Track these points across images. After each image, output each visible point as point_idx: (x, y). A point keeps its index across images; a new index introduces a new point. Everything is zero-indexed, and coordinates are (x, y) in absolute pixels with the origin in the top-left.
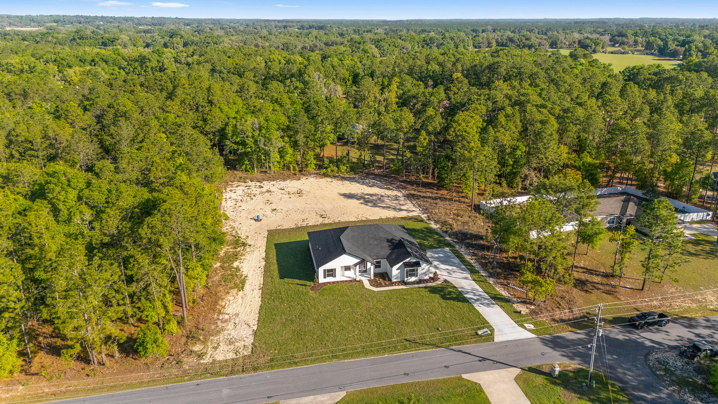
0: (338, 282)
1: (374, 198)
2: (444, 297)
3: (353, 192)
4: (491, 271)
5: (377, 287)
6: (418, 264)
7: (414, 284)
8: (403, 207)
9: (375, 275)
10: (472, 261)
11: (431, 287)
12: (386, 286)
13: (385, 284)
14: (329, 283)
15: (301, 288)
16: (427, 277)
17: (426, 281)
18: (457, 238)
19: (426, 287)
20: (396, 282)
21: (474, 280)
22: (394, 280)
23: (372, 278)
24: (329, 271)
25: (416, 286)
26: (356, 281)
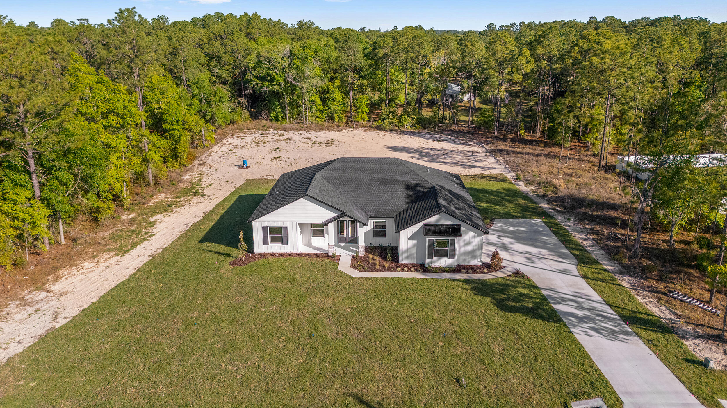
0: (290, 255)
2: (501, 305)
4: (626, 261)
5: (363, 269)
6: (455, 231)
7: (445, 272)
9: (369, 249)
10: (586, 243)
11: (480, 281)
12: (383, 269)
13: (383, 266)
14: (273, 255)
15: (215, 259)
16: (476, 262)
17: (474, 269)
18: (561, 206)
19: (467, 281)
20: (405, 266)
21: (584, 277)
22: (403, 261)
23: (362, 253)
24: (274, 230)
25: (448, 276)
26: (327, 255)
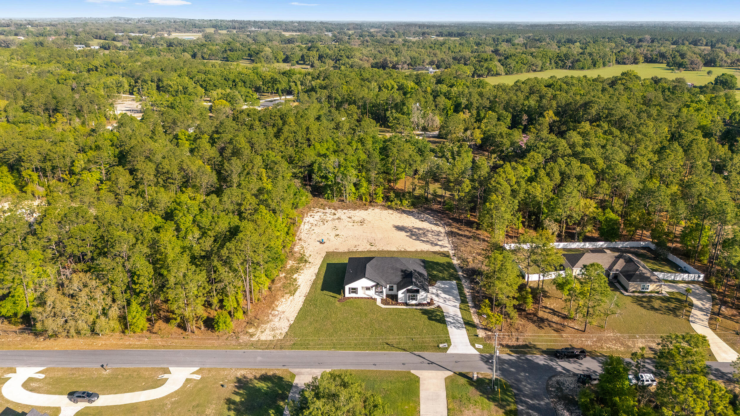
0: (358, 298)
1: (421, 232)
2: (430, 319)
3: (405, 225)
4: (477, 303)
5: (385, 305)
6: (417, 291)
8: (440, 243)
9: (387, 296)
10: (467, 294)
11: (425, 310)
12: (393, 305)
13: (392, 303)
14: (352, 298)
15: (332, 299)
16: (425, 302)
17: (424, 305)
18: (467, 274)
19: (421, 309)
20: (400, 303)
21: (460, 308)
22: (399, 301)
23: (385, 298)
24: (353, 289)
25: (415, 307)
26: (372, 298)
